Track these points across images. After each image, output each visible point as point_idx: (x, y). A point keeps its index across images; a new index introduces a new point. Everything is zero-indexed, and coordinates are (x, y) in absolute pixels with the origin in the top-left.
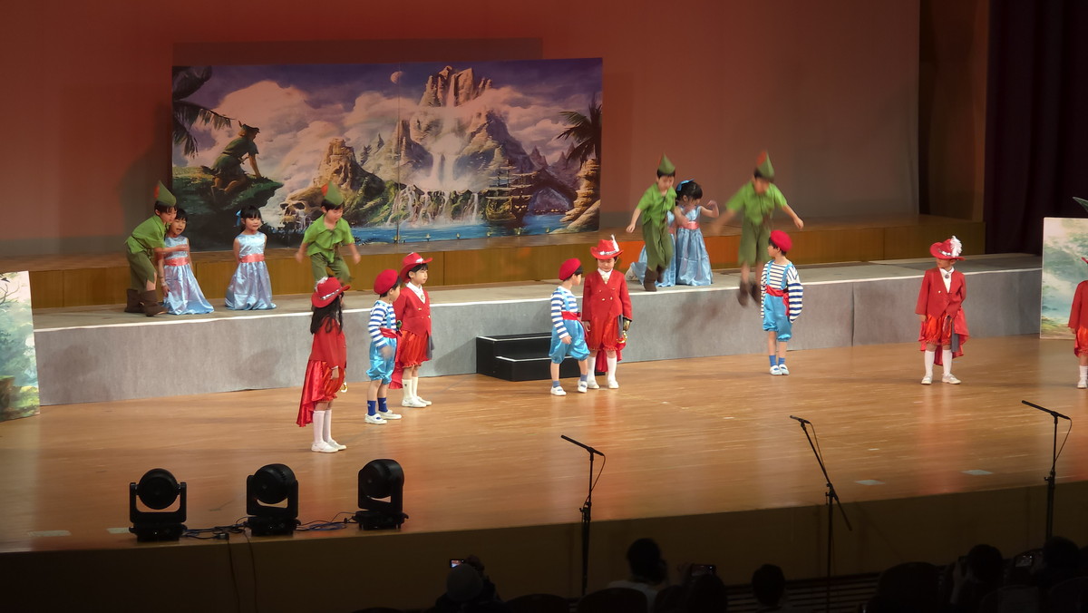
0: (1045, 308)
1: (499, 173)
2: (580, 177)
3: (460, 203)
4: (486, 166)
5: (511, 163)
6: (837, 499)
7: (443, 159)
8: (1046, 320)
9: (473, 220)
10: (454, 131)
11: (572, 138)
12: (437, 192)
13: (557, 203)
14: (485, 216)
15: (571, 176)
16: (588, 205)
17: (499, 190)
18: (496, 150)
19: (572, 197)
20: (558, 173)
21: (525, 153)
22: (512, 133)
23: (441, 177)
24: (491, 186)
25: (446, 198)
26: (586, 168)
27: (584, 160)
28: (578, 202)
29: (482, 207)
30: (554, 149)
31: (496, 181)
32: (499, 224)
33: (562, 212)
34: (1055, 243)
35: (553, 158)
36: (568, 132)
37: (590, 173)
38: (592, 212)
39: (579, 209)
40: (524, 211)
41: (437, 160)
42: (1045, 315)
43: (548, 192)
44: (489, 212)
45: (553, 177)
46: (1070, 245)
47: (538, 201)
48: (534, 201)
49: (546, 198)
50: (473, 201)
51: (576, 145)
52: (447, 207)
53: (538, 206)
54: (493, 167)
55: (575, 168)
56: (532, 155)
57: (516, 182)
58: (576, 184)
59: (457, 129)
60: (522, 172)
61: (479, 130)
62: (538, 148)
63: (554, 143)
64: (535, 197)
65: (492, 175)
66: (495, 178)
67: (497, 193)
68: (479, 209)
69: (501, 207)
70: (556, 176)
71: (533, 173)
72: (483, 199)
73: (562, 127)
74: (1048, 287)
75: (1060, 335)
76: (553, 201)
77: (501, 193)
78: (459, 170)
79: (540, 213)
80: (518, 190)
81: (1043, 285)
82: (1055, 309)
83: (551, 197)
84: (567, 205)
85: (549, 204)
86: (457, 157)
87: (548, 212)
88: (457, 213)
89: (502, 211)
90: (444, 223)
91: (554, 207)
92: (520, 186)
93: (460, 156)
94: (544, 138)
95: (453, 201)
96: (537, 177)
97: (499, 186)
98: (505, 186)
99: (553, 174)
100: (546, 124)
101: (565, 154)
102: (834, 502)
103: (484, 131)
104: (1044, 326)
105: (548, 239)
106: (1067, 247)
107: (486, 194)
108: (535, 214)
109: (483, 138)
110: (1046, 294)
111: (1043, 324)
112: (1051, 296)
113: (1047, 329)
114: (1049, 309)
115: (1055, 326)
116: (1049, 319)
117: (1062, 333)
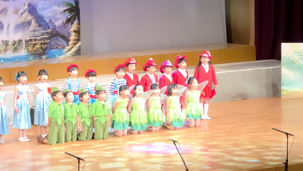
0: (283, 84)
1: (34, 31)
2: (71, 31)
3: (17, 45)
4: (28, 28)
5: (39, 26)
7: (8, 25)
8: (285, 90)
9: (23, 52)
10: (13, 12)
11: (67, 13)
12: (6, 41)
13: (61, 43)
14: (28, 51)
15: (67, 31)
16: (75, 44)
17: (34, 39)
18: (33, 21)
19: (68, 40)
20: (61, 30)
21: (45, 22)
22: (40, 12)
23: (8, 34)
24: (31, 37)
25: (10, 43)
26: (74, 27)
27: (72, 23)
28: (71, 43)
29: (27, 46)
30: (58, 19)
31: (33, 34)
32: (35, 54)
33: (64, 48)
34: (287, 54)
35: (58, 23)
36: (65, 11)
37: (76, 29)
38: (77, 47)
39: (71, 46)
40: (46, 48)
41: (6, 26)
42: (283, 87)
43: (57, 39)
44: (30, 49)
45: (58, 32)
46: (294, 55)
47: (52, 43)
48: (51, 43)
49: (56, 41)
50: (22, 44)
51: (69, 17)
52: (11, 47)
53: (53, 46)
54: (31, 28)
55: (69, 27)
56: (49, 22)
57: (42, 35)
58: (69, 34)
59: (15, 11)
60: (45, 30)
61: (25, 12)
62: (52, 19)
63: (59, 16)
64: (51, 41)
65: (31, 32)
66: (32, 33)
67: (34, 40)
68: (26, 48)
69: (36, 46)
70: (60, 31)
71: (49, 31)
72: (27, 43)
73: (62, 9)
74: (284, 75)
75: (291, 96)
76: (59, 43)
77: (35, 40)
78: (16, 30)
79: (54, 49)
80: (43, 39)
81: (282, 74)
82: (288, 85)
83: (58, 41)
84: (66, 45)
85: (57, 44)
86: (15, 24)
87: (57, 48)
88: (15, 50)
89: (36, 48)
90: (10, 54)
91: (60, 45)
92: (44, 37)
93: (17, 24)
94: (54, 14)
95: (14, 45)
96: (51, 32)
97: (35, 37)
98: (37, 37)
99: (58, 30)
100: (55, 8)
101: (64, 21)
103: (27, 12)
105: (57, 60)
106: (292, 56)
107: (28, 41)
108: (51, 49)
109: (27, 15)
110: (283, 78)
111: (283, 92)
112: (286, 79)
113: (284, 94)
114: (285, 85)
115: (288, 92)
116: (285, 89)
117: (291, 95)
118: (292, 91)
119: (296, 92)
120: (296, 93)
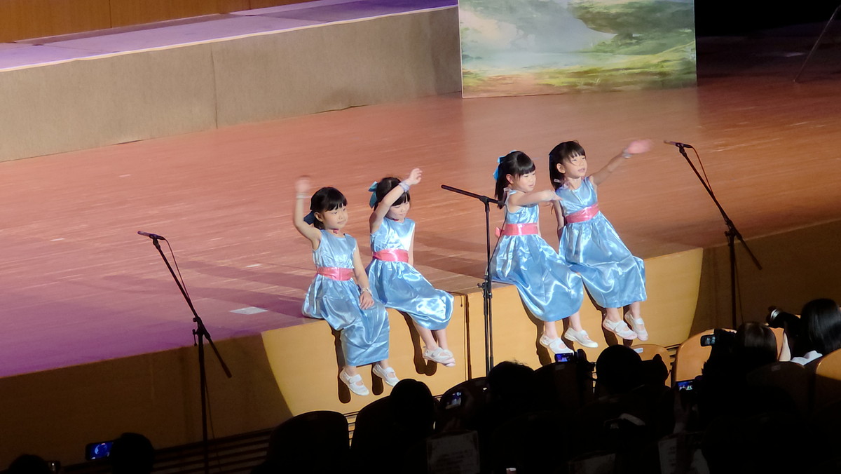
0: (465, 57)
6: (208, 337)
8: (472, 74)
42: (466, 66)
74: (467, 29)
75: (489, 91)
81: (461, 27)
82: (478, 58)
102: (205, 341)
104: (466, 82)
110: (466, 39)
111: (465, 79)
112: (472, 41)
113: (470, 84)
114: (472, 58)
115: (479, 80)
116: (472, 71)
117: (490, 88)
118: (490, 76)
119: (504, 78)
120: (505, 81)
